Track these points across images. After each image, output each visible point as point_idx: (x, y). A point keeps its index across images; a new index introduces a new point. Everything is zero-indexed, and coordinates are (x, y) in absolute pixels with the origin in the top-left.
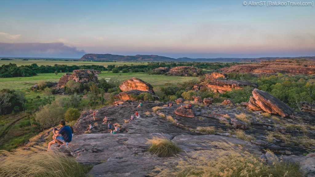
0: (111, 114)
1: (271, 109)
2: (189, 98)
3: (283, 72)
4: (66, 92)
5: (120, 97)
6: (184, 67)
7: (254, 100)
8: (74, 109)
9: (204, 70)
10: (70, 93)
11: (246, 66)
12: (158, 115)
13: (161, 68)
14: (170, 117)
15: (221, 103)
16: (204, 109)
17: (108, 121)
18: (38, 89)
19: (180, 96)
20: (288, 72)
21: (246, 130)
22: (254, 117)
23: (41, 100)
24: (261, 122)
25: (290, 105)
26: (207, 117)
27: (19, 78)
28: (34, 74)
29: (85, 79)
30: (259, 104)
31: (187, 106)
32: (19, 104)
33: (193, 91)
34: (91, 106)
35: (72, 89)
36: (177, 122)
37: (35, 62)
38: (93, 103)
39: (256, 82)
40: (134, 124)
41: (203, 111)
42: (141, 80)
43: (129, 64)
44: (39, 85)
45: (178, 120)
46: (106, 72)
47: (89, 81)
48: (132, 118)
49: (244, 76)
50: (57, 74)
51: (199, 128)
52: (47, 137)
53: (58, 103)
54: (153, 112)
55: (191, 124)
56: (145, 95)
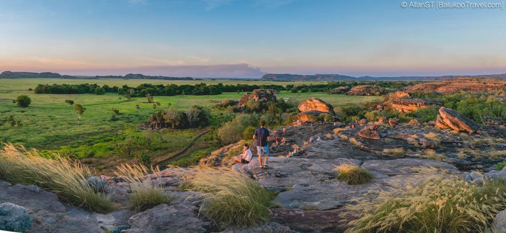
0: (289, 135)
1: (458, 127)
2: (372, 119)
3: (465, 90)
4: (246, 111)
5: (299, 117)
6: (366, 86)
7: (442, 118)
8: (253, 128)
9: (387, 89)
10: (249, 111)
11: (430, 85)
12: (340, 137)
13: (341, 88)
14: (353, 140)
15: (408, 122)
16: (390, 130)
17: (286, 142)
18: (222, 107)
19: (362, 117)
20: (470, 89)
21: (436, 149)
22: (443, 136)
23: (223, 117)
24: (451, 139)
25: (475, 120)
26: (394, 139)
27: (207, 96)
28: (220, 93)
29: (264, 98)
30: (447, 122)
31: (371, 127)
32: (206, 120)
33: (377, 112)
34: (269, 125)
35: (252, 108)
36: (362, 145)
37: (221, 82)
38: (271, 122)
39: (442, 100)
40: (314, 146)
41: (389, 132)
42: (320, 101)
43: (308, 83)
44: (223, 103)
45: (362, 142)
46: (285, 91)
47: (268, 101)
48: (310, 140)
49: (428, 94)
50: (238, 93)
51: (386, 150)
52: (227, 153)
53: (238, 121)
54: (334, 134)
55: (377, 146)
56: (325, 116)
